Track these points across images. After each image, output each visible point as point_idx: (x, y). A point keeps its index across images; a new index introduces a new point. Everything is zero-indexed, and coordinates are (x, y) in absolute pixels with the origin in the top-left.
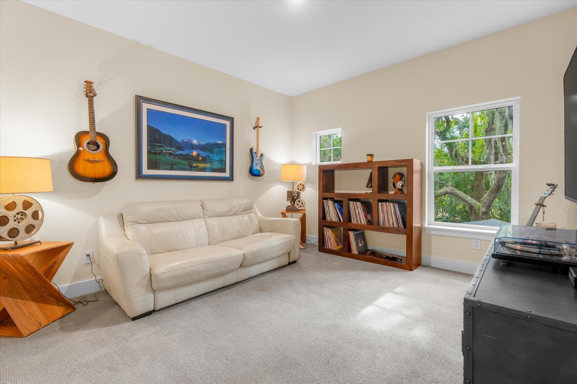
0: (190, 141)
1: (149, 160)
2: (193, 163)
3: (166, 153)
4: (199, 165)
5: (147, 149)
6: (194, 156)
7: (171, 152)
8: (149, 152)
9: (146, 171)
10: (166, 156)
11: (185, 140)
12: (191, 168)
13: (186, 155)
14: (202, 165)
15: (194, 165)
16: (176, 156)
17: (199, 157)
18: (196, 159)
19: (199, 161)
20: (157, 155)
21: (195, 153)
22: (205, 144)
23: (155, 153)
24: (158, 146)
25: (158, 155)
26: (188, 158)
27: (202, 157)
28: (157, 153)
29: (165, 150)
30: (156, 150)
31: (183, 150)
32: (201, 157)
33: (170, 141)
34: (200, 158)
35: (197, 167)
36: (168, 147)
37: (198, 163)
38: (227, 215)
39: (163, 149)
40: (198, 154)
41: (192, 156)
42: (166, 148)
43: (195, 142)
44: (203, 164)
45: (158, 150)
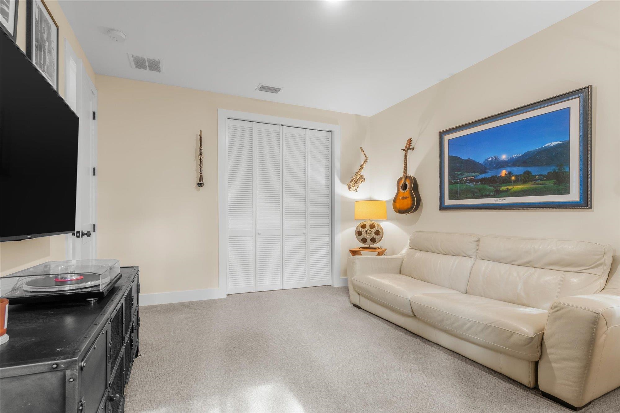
0: (496, 158)
1: (450, 191)
2: (500, 187)
3: (466, 180)
4: (510, 188)
5: (449, 180)
6: (502, 177)
7: (472, 178)
8: (450, 183)
9: (448, 202)
10: (466, 183)
11: (490, 159)
12: (498, 193)
13: (491, 178)
14: (516, 187)
15: (503, 188)
16: (477, 181)
17: (510, 177)
18: (506, 181)
19: (512, 182)
20: (457, 184)
21: (504, 173)
22: (521, 155)
23: (455, 183)
24: (458, 175)
25: (459, 184)
26: (495, 181)
27: (516, 176)
28: (457, 182)
29: (465, 177)
30: (456, 179)
31: (485, 172)
32: (513, 176)
33: (471, 166)
34: (513, 178)
35: (508, 190)
36: (468, 173)
37: (509, 186)
38: (512, 263)
39: (463, 177)
40: (510, 173)
41: (501, 177)
42: (466, 175)
43: (504, 157)
44: (517, 185)
45: (458, 179)
